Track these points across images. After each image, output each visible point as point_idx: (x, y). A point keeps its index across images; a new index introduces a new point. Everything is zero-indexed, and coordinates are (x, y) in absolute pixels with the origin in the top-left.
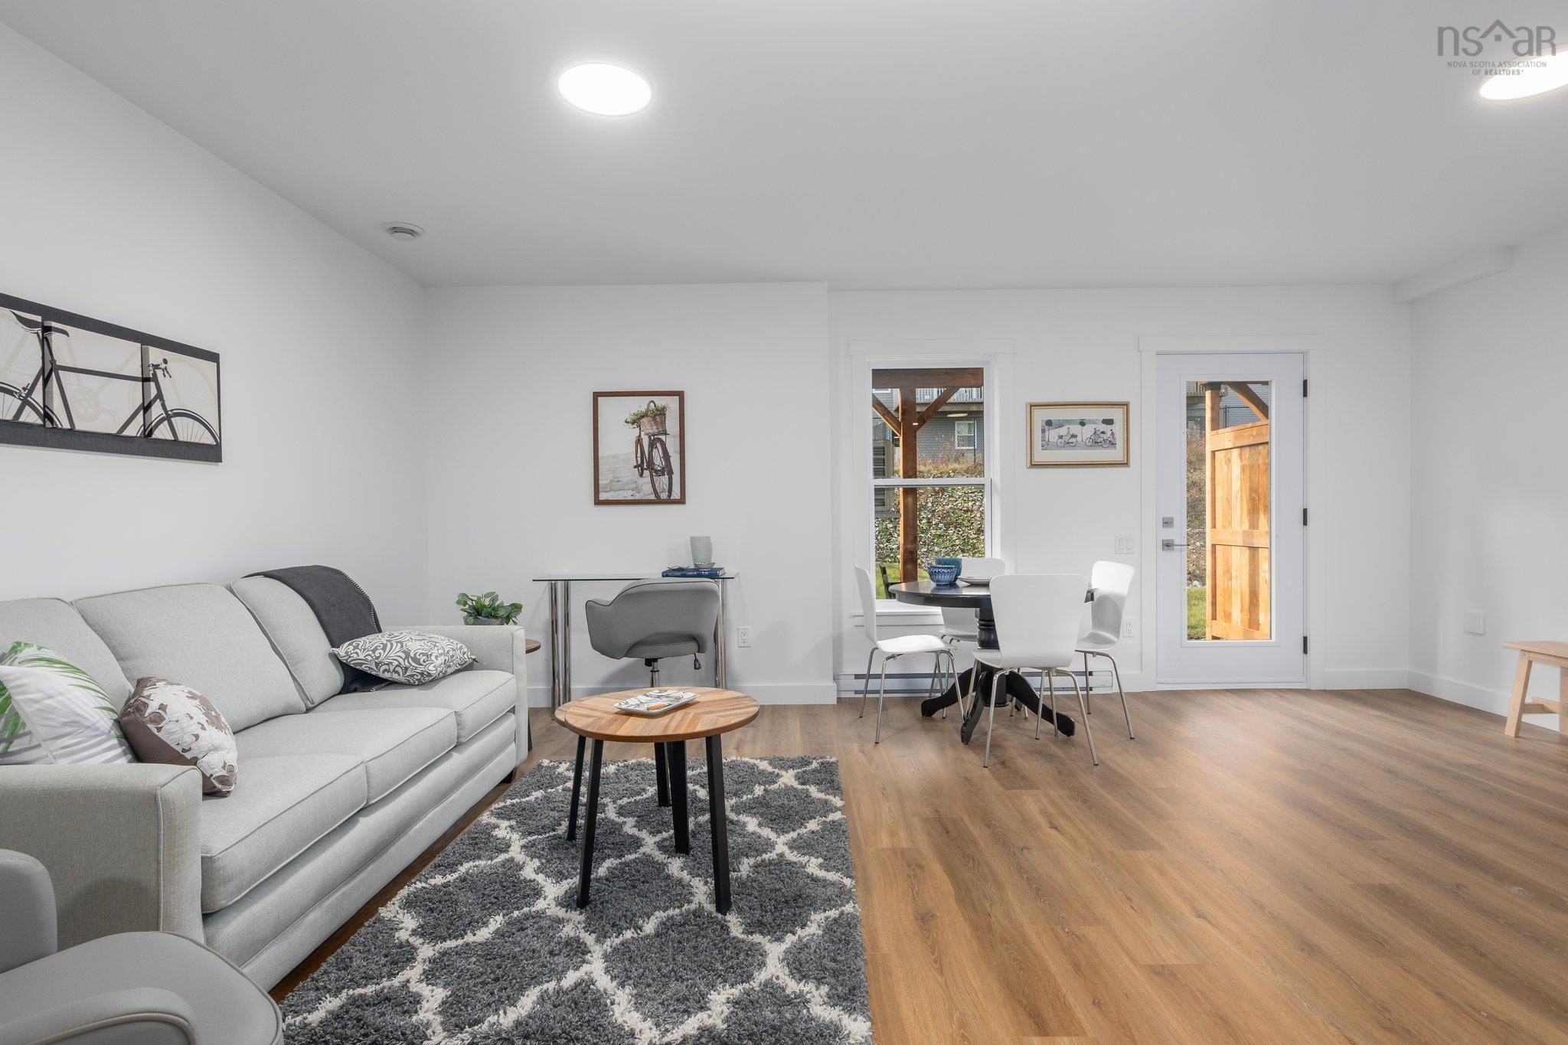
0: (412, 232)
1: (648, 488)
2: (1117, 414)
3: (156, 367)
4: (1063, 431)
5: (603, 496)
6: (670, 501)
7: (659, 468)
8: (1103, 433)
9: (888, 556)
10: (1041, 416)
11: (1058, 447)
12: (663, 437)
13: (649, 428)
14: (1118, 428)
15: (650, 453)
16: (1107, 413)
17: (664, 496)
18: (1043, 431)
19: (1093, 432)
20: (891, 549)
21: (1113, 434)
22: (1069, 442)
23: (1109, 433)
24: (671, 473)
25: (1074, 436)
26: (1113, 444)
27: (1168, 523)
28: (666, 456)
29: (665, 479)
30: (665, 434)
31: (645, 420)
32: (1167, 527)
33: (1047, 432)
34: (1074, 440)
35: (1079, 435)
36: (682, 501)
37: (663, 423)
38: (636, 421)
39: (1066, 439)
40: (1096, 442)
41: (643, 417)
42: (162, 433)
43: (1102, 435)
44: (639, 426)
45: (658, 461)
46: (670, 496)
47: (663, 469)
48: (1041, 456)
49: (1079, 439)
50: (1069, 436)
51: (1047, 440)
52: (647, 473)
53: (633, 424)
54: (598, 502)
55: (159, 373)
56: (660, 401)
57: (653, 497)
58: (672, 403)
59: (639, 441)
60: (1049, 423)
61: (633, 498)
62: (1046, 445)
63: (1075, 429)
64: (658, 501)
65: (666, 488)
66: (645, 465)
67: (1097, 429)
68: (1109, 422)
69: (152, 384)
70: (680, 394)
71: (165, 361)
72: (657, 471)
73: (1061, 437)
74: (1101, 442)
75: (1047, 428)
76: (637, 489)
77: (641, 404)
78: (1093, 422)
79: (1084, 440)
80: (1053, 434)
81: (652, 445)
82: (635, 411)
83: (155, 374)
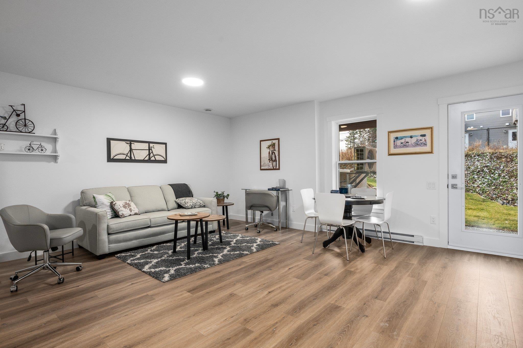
0: (210, 110)
1: (271, 166)
2: (428, 132)
3: (152, 147)
4: (403, 141)
5: (262, 168)
6: (276, 169)
7: (274, 160)
8: (421, 140)
9: (472, 190)
10: (393, 136)
11: (400, 147)
12: (274, 151)
13: (271, 149)
14: (428, 138)
15: (272, 156)
16: (423, 132)
17: (275, 168)
18: (394, 141)
19: (416, 140)
20: (474, 187)
21: (425, 140)
22: (405, 145)
23: (424, 140)
24: (276, 161)
25: (407, 142)
26: (425, 144)
27: (454, 177)
28: (275, 157)
29: (275, 163)
30: (275, 150)
31: (270, 147)
32: (454, 178)
33: (396, 142)
34: (408, 144)
35: (410, 142)
36: (279, 169)
37: (275, 147)
38: (269, 147)
39: (404, 144)
40: (417, 144)
41: (270, 146)
42: (153, 159)
43: (420, 141)
44: (269, 149)
45: (274, 158)
46: (276, 168)
47: (275, 160)
48: (393, 151)
49: (410, 143)
50: (405, 142)
51: (396, 145)
52: (271, 161)
53: (268, 148)
54: (261, 170)
55: (152, 148)
56: (274, 141)
57: (272, 168)
58: (276, 142)
59: (269, 153)
60: (397, 138)
61: (268, 168)
62: (395, 147)
63: (408, 140)
64: (274, 169)
65: (275, 165)
66: (271, 159)
67: (418, 139)
68: (424, 136)
69: (151, 150)
70: (278, 139)
71: (153, 146)
72: (273, 161)
73: (402, 143)
74: (420, 144)
75: (396, 140)
76: (269, 166)
77: (269, 143)
78: (416, 136)
79: (412, 144)
80: (399, 142)
81: (272, 154)
82: (268, 145)
83: (151, 148)
